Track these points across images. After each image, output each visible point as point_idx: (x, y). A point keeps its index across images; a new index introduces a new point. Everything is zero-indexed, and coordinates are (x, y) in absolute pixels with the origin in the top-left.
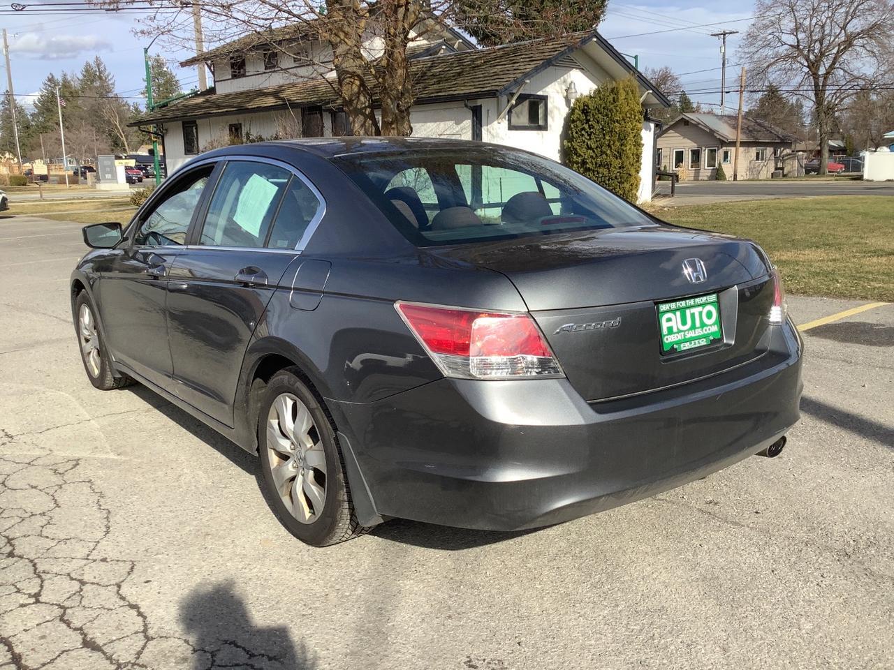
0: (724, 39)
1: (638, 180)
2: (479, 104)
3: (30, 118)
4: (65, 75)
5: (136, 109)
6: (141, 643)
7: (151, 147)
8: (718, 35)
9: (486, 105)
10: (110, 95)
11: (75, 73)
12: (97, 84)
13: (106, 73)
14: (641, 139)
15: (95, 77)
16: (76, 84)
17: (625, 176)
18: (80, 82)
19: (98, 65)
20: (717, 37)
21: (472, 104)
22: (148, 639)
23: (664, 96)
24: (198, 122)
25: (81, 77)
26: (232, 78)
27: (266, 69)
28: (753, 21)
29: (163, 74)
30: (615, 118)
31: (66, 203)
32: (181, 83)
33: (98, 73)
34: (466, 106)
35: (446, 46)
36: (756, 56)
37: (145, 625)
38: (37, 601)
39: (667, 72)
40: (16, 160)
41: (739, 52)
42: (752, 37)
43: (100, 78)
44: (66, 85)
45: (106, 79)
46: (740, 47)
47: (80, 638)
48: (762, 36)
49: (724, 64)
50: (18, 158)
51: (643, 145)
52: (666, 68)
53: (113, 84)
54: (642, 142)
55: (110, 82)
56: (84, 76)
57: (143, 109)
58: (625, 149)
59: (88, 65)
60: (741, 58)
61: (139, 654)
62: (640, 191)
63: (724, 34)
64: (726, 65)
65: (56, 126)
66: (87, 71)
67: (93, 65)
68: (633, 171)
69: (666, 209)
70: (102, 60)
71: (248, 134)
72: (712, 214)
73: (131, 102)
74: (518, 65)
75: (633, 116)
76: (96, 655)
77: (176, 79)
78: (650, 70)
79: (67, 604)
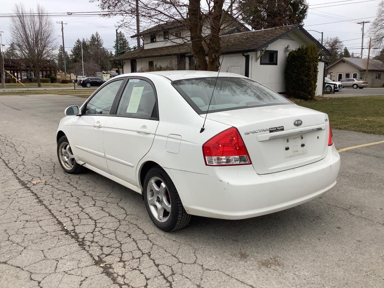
0: (363, 25)
1: (315, 86)
2: (248, 54)
3: (69, 56)
4: (84, 39)
5: (111, 53)
6: (126, 216)
7: (117, 69)
8: (360, 23)
9: (252, 55)
10: (101, 48)
11: (88, 38)
12: (96, 43)
13: (100, 39)
14: (317, 69)
15: (95, 40)
16: (88, 43)
17: (310, 84)
18: (89, 42)
19: (97, 35)
20: (360, 24)
21: (245, 54)
22: (127, 215)
23: (329, 51)
24: (137, 60)
25: (90, 40)
26: (151, 43)
27: (164, 39)
28: (376, 18)
29: (123, 39)
30: (306, 60)
31: (84, 91)
32: (129, 43)
33: (97, 39)
34: (243, 55)
35: (237, 30)
36: (377, 33)
37: (126, 212)
38: (94, 206)
39: (337, 39)
40: (64, 73)
41: (369, 31)
42: (376, 24)
43: (98, 40)
44: (84, 43)
45: (100, 41)
46: (370, 29)
47: (108, 214)
48: (380, 24)
49: (363, 36)
50: (65, 73)
51: (318, 72)
52: (337, 37)
53: (102, 43)
54: (318, 70)
55: (101, 42)
56: (91, 40)
57: (114, 53)
58: (310, 73)
59: (93, 35)
60: (370, 34)
61: (125, 218)
62: (316, 91)
63: (363, 23)
64: (364, 37)
65: (80, 60)
66: (93, 38)
67: (95, 35)
68: (313, 82)
69: (328, 99)
70: (99, 34)
71: (156, 65)
72: (347, 101)
73: (109, 51)
74: (265, 38)
75: (314, 60)
76: (113, 218)
77: (127, 41)
78: (329, 38)
79: (103, 207)
